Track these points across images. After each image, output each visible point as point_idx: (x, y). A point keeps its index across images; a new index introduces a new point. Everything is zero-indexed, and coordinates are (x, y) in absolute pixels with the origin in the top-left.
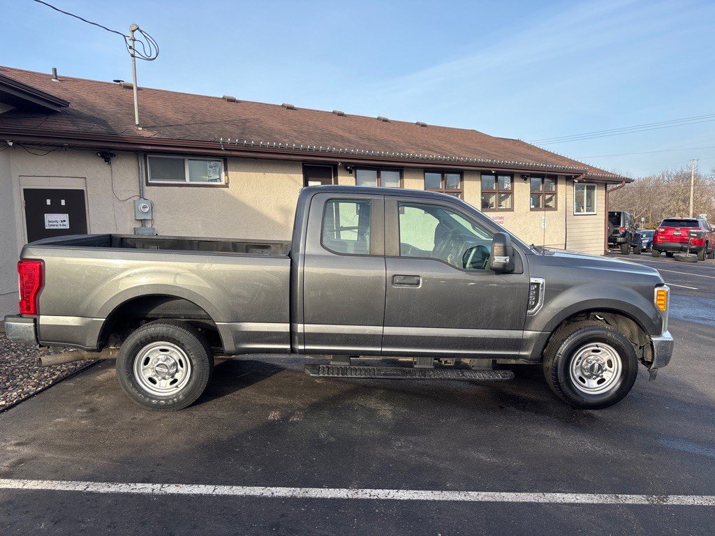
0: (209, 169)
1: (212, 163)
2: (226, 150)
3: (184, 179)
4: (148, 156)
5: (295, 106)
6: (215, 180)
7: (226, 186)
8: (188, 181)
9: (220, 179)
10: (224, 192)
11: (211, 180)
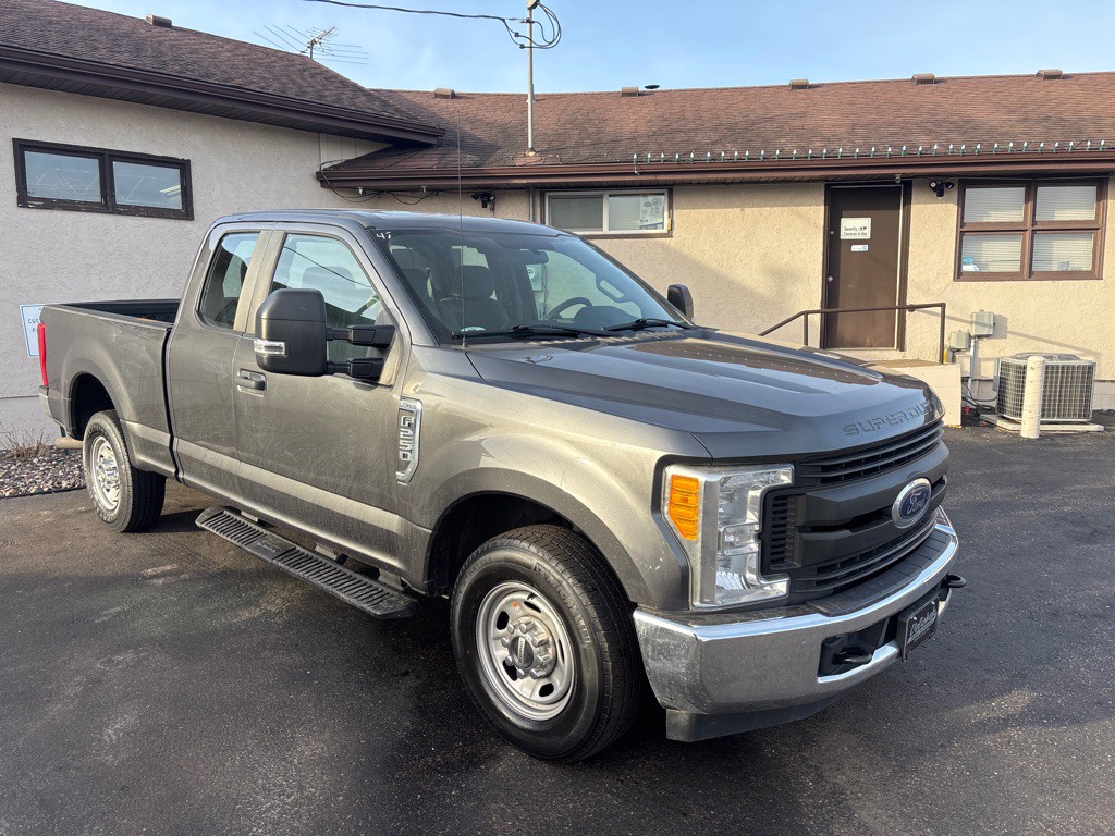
0: (642, 208)
1: (650, 199)
2: (641, 174)
3: (600, 226)
4: (547, 194)
5: (937, 76)
6: (655, 226)
7: (669, 235)
8: (606, 231)
9: (662, 224)
10: (663, 246)
11: (647, 227)
